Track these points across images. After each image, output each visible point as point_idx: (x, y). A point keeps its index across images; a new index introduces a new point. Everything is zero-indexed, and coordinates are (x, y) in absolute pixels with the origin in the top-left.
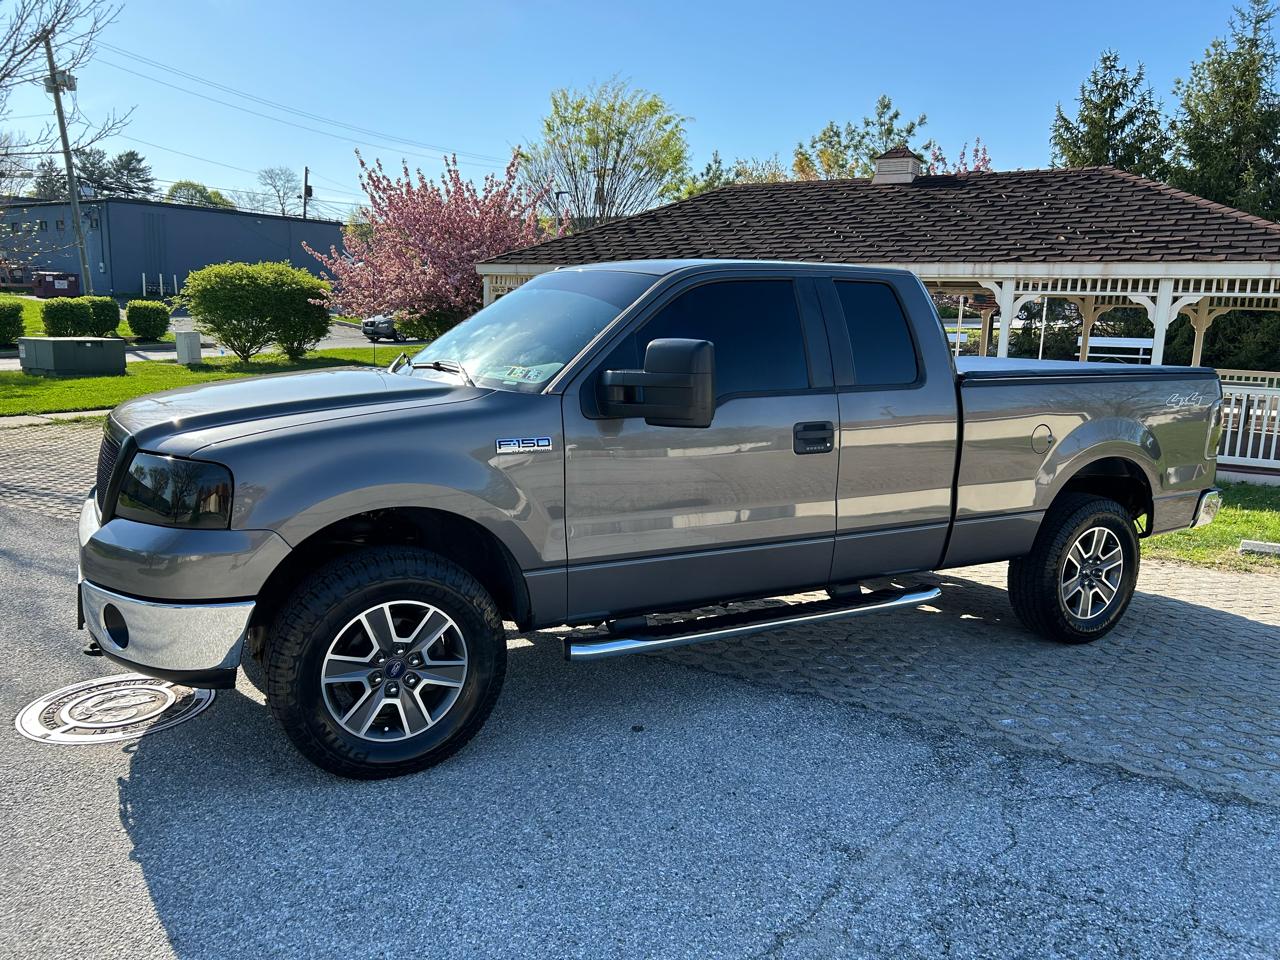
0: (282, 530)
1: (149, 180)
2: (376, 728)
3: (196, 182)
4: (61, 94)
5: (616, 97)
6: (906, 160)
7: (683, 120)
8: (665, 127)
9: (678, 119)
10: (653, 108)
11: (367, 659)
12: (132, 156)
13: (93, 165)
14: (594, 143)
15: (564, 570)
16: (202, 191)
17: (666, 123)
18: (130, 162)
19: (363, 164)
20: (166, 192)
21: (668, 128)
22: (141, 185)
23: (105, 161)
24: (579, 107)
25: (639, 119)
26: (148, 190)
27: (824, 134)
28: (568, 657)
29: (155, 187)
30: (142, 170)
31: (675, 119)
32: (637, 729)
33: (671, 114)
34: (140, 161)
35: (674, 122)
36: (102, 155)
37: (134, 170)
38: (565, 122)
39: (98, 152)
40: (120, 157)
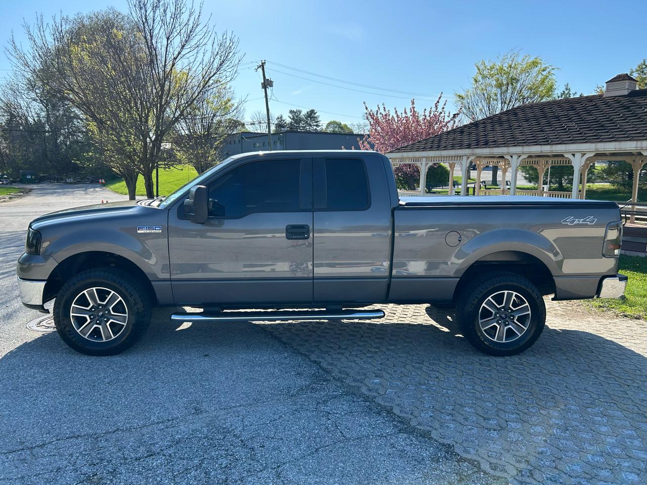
0: (55, 256)
1: (318, 122)
2: (91, 335)
3: (337, 121)
4: (267, 89)
5: (512, 61)
6: (624, 82)
7: (553, 69)
8: (542, 73)
9: (551, 68)
10: (535, 64)
11: (88, 308)
12: (312, 112)
13: (297, 117)
14: (500, 86)
15: (169, 283)
16: (339, 125)
17: (544, 70)
18: (311, 115)
19: (367, 108)
20: (324, 127)
21: (544, 73)
22: (315, 124)
23: (301, 114)
24: (492, 68)
25: (526, 71)
26: (317, 126)
27: (639, 67)
28: (171, 319)
29: (320, 125)
30: (316, 117)
31: (549, 68)
32: (206, 356)
33: (546, 66)
34: (315, 113)
35: (548, 70)
36: (300, 112)
37: (313, 117)
38: (484, 77)
39: (299, 111)
40: (308, 113)
